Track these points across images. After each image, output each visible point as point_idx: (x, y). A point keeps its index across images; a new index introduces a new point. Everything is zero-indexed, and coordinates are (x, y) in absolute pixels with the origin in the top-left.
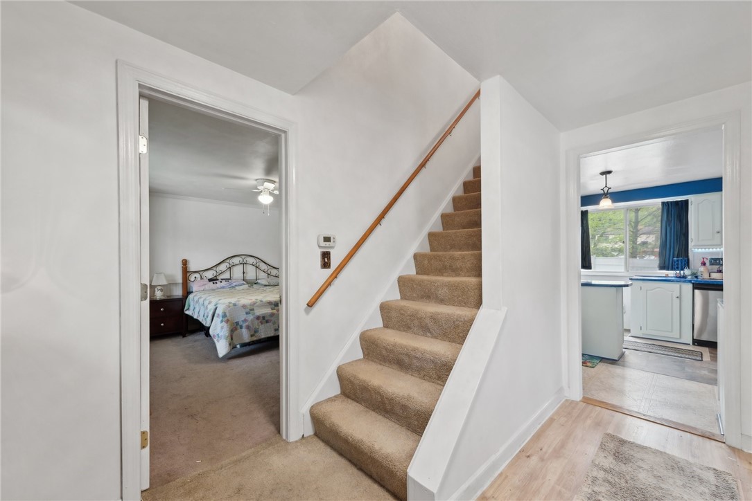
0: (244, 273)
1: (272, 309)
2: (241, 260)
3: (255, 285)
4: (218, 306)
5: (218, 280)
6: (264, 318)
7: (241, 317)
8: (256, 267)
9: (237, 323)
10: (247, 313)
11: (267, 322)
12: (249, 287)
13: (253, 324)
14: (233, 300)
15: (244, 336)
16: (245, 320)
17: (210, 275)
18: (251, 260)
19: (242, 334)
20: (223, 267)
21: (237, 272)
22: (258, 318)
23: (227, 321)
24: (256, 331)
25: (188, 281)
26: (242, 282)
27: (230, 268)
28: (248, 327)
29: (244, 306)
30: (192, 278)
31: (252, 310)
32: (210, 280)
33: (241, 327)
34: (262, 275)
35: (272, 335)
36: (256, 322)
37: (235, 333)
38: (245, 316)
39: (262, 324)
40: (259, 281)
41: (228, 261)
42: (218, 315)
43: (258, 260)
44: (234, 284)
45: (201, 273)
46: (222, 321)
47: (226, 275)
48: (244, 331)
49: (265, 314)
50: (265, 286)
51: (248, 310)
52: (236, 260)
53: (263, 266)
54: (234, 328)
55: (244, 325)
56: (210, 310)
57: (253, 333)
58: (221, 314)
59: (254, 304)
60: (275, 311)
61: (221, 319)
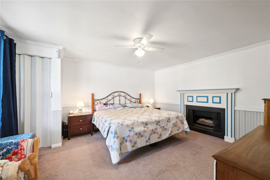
0: (120, 101)
1: (145, 127)
2: (119, 94)
3: (125, 107)
4: (111, 125)
5: (108, 104)
6: (140, 134)
7: (126, 133)
8: (125, 98)
9: (124, 138)
10: (130, 131)
11: (142, 136)
12: (123, 108)
13: (133, 138)
14: (120, 121)
15: (128, 147)
16: (129, 136)
17: (104, 101)
18: (123, 94)
19: (127, 146)
20: (110, 98)
21: (117, 100)
22: (136, 134)
23: (118, 137)
24: (135, 143)
25: (94, 105)
26: (120, 106)
27: (113, 98)
28: (130, 141)
29: (128, 126)
30: (96, 103)
31: (133, 128)
32: (104, 104)
33: (126, 141)
34: (128, 102)
35: (144, 145)
36: (136, 137)
37: (123, 145)
38: (129, 132)
39: (139, 138)
40: (127, 105)
41: (112, 94)
42: (112, 132)
43: (126, 94)
44: (116, 107)
45: (100, 100)
46: (114, 137)
47: (111, 102)
48: (128, 144)
49: (140, 131)
50: (131, 107)
51: (130, 129)
52: (116, 94)
53: (128, 97)
54: (123, 141)
55: (128, 139)
56: (106, 127)
57: (133, 144)
58: (113, 131)
59: (133, 124)
60: (146, 129)
61: (114, 135)
